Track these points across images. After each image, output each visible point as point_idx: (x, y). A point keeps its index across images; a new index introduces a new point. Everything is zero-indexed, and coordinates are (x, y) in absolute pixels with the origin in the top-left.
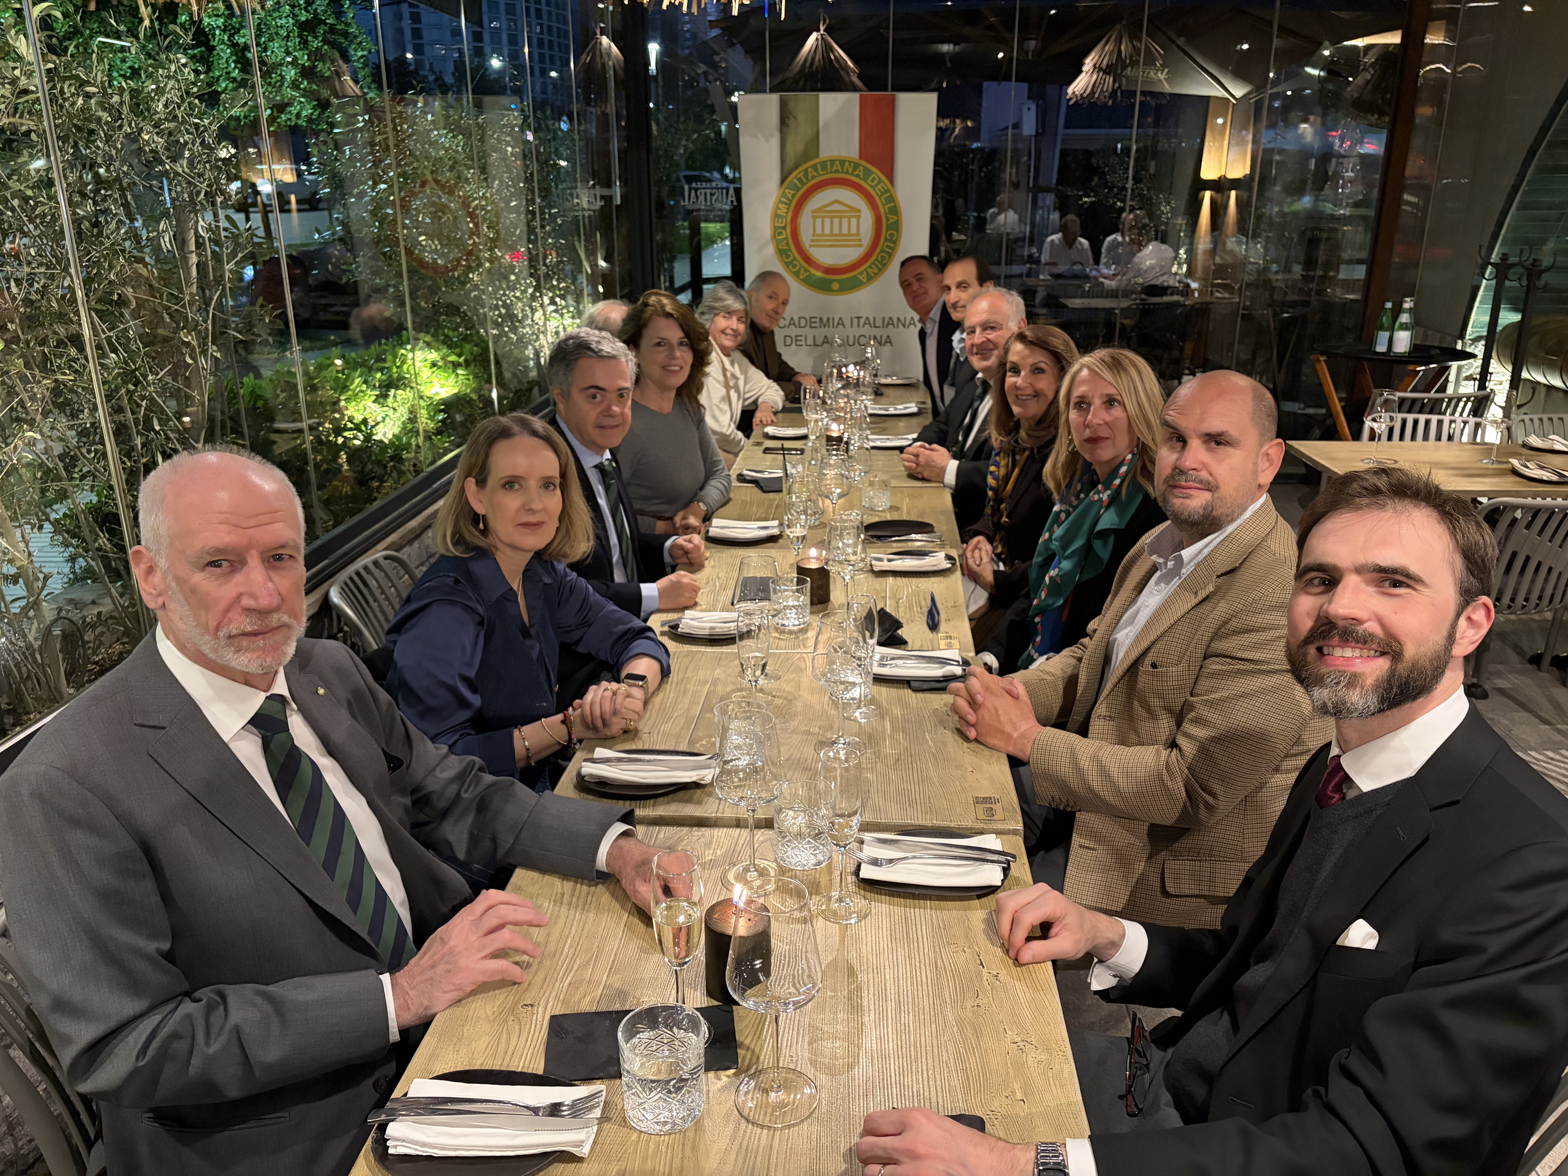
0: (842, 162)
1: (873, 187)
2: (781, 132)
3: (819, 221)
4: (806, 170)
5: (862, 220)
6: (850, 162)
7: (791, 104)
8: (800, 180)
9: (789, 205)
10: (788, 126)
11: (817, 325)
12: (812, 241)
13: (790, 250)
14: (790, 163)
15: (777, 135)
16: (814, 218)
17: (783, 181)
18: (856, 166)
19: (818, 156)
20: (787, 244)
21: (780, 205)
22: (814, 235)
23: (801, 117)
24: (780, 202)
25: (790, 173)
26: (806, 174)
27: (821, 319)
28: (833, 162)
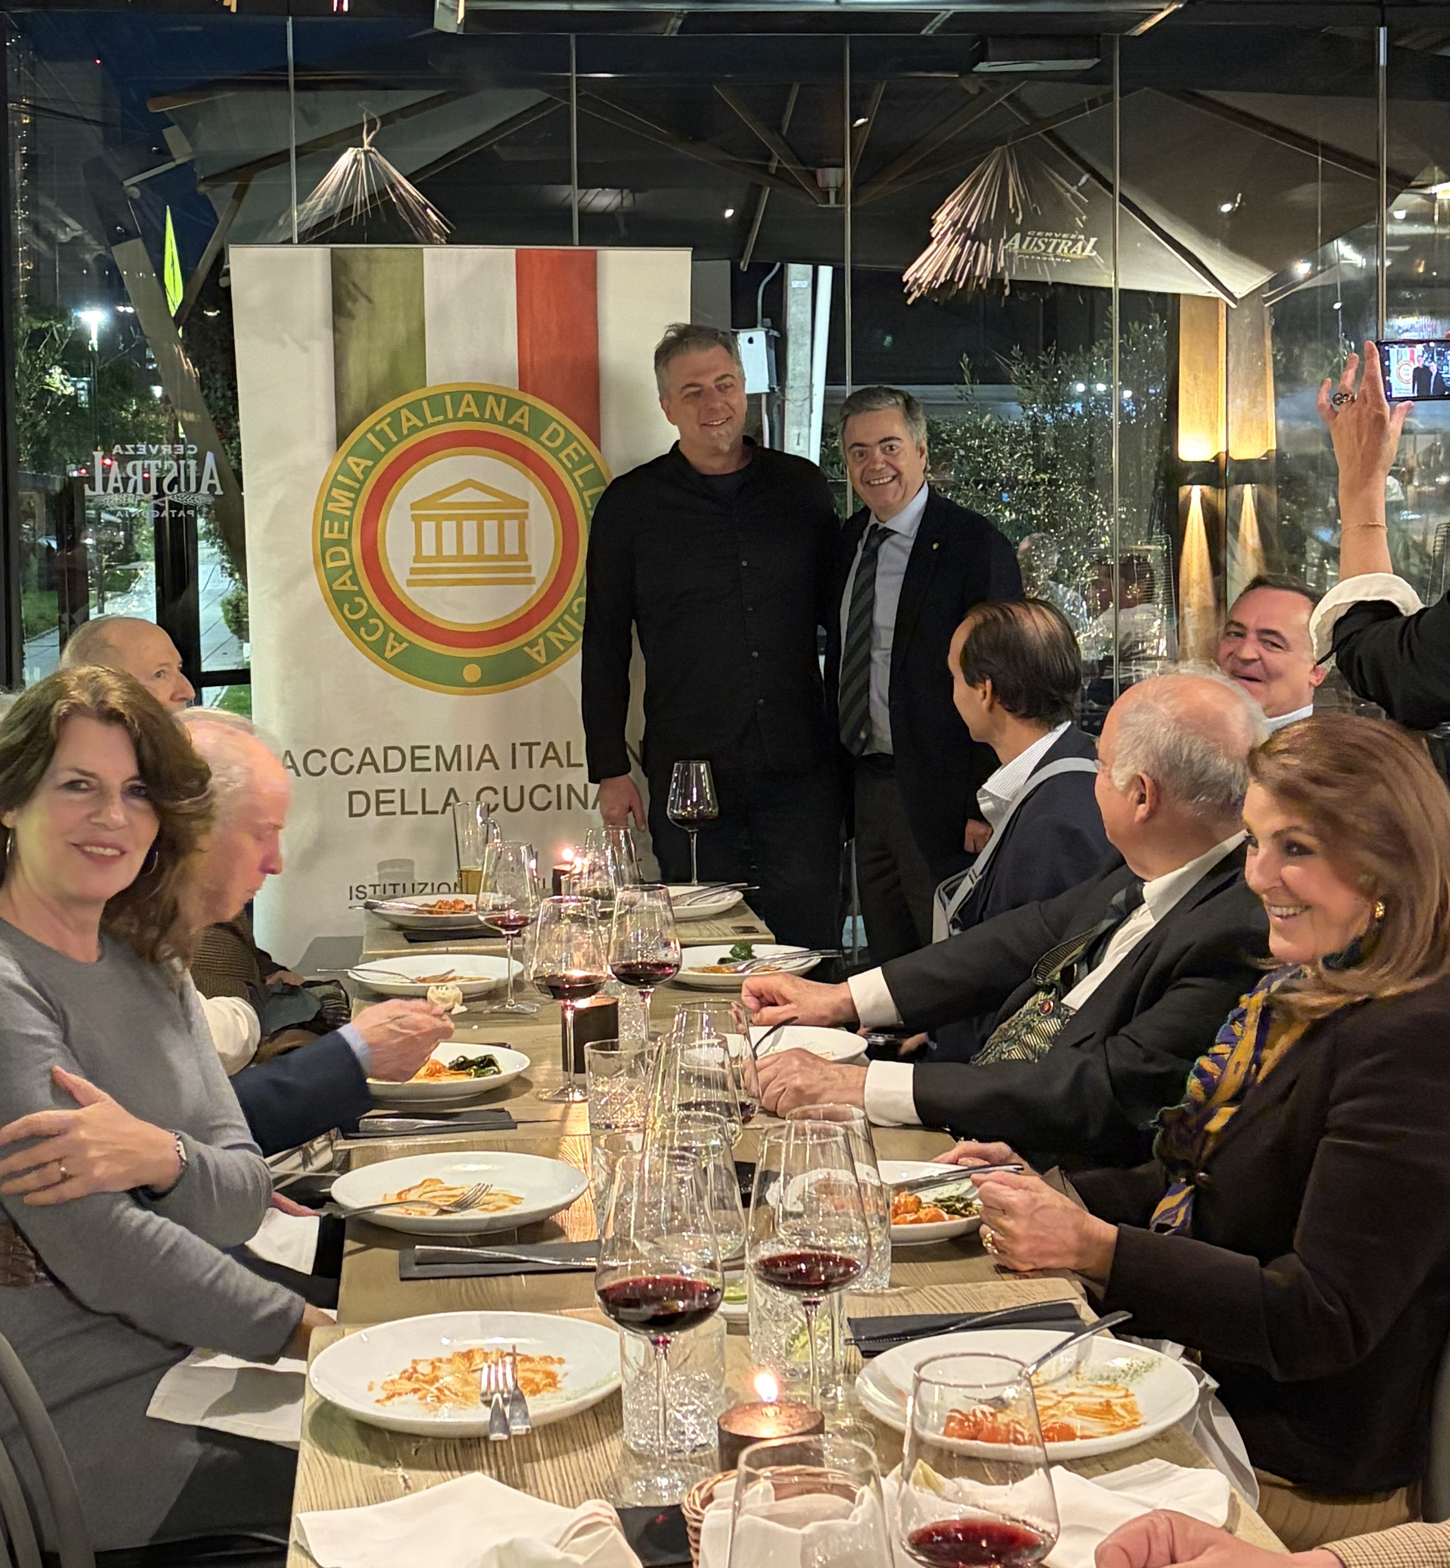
0: (480, 397)
1: (555, 452)
2: (336, 329)
3: (429, 528)
4: (395, 415)
5: (532, 523)
6: (498, 398)
7: (359, 268)
8: (381, 436)
9: (358, 492)
10: (351, 316)
11: (431, 763)
12: (413, 571)
13: (361, 593)
14: (356, 394)
15: (327, 334)
16: (417, 520)
17: (341, 436)
18: (513, 405)
19: (424, 386)
20: (354, 580)
21: (335, 492)
22: (418, 558)
23: (382, 295)
24: (336, 484)
25: (359, 419)
26: (395, 424)
27: (439, 749)
28: (457, 397)
